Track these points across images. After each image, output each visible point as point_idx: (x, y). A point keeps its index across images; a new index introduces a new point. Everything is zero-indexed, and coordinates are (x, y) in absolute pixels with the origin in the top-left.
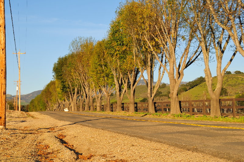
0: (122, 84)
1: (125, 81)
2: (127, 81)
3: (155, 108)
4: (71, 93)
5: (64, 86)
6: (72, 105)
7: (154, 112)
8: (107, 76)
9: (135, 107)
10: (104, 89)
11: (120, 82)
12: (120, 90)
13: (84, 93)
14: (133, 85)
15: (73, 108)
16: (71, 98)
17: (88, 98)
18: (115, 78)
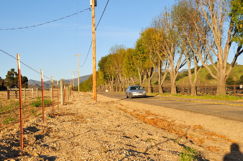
0: (143, 75)
1: (145, 74)
2: (146, 74)
3: (163, 90)
4: (110, 80)
5: (105, 75)
6: (110, 87)
7: (162, 92)
8: (134, 70)
9: (151, 90)
10: (131, 79)
11: (142, 75)
12: (142, 80)
13: (119, 80)
14: (150, 77)
15: (111, 90)
16: (109, 83)
17: (121, 83)
18: (139, 72)
